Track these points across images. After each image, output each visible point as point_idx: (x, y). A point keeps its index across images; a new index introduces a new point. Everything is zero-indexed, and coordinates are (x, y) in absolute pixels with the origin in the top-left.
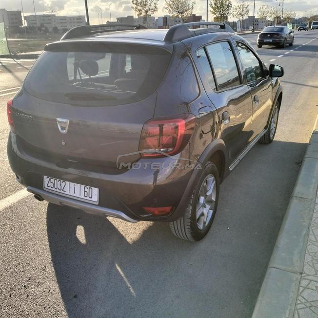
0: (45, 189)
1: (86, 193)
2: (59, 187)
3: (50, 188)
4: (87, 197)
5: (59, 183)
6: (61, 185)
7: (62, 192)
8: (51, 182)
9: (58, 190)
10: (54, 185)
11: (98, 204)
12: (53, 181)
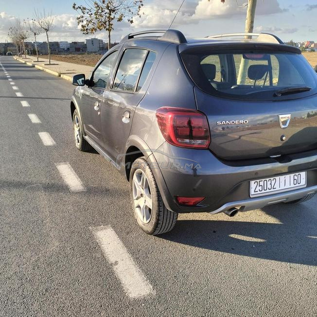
0: (251, 196)
1: (295, 181)
4: (296, 184)
5: (269, 183)
6: (271, 184)
7: (272, 190)
8: (259, 186)
9: (268, 190)
10: (263, 187)
11: (306, 186)
12: (262, 183)
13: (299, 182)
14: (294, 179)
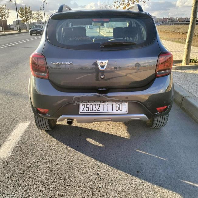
0: (80, 113)
1: (117, 108)
2: (94, 109)
3: (86, 111)
4: (118, 110)
5: (94, 107)
6: (96, 107)
7: (97, 111)
8: (87, 107)
9: (93, 111)
10: (89, 109)
11: (127, 113)
12: (88, 106)
13: (121, 109)
14: (116, 107)
